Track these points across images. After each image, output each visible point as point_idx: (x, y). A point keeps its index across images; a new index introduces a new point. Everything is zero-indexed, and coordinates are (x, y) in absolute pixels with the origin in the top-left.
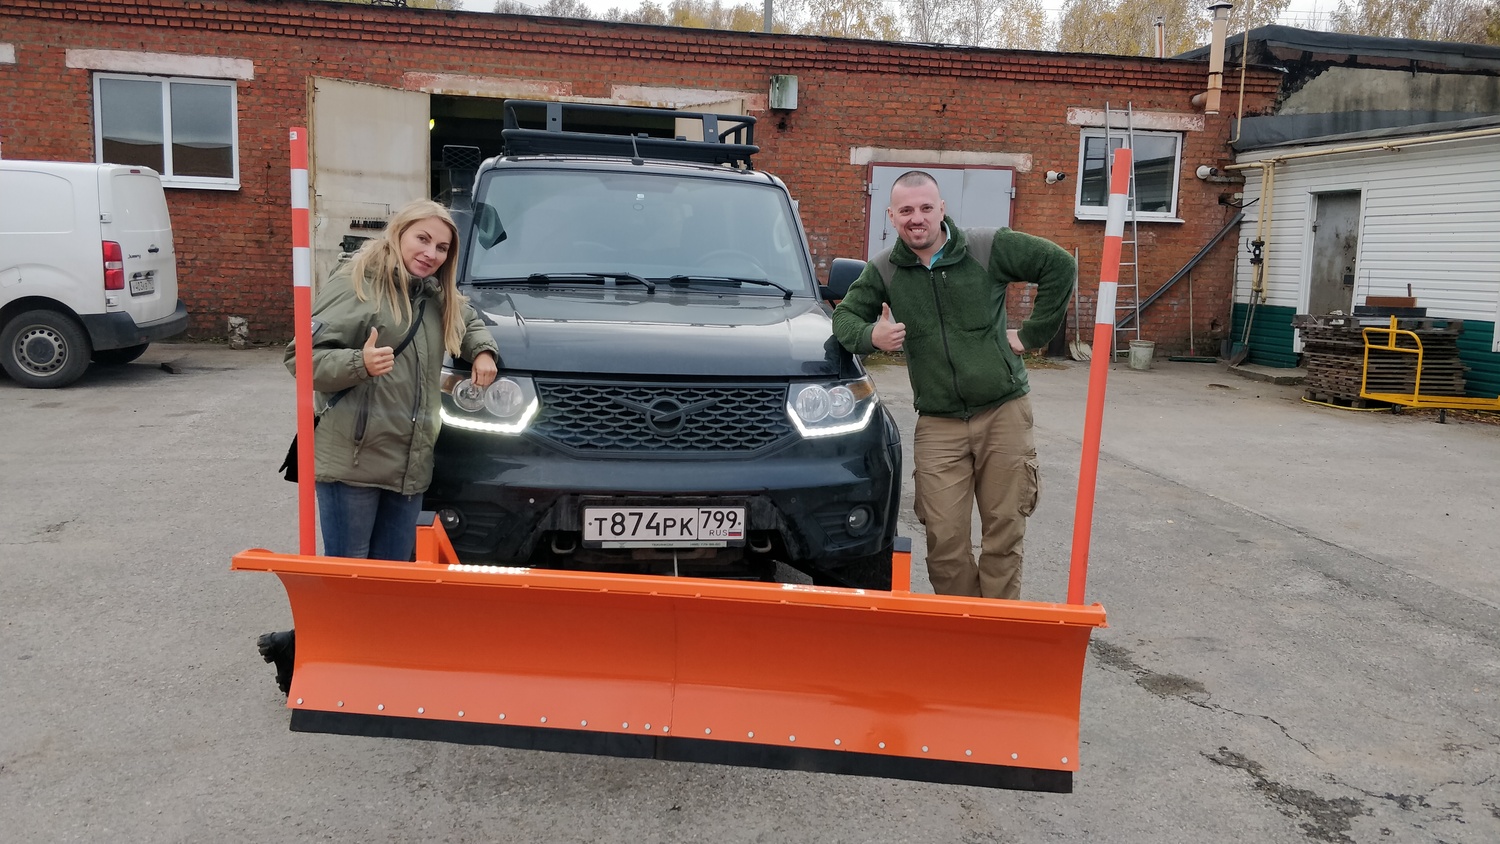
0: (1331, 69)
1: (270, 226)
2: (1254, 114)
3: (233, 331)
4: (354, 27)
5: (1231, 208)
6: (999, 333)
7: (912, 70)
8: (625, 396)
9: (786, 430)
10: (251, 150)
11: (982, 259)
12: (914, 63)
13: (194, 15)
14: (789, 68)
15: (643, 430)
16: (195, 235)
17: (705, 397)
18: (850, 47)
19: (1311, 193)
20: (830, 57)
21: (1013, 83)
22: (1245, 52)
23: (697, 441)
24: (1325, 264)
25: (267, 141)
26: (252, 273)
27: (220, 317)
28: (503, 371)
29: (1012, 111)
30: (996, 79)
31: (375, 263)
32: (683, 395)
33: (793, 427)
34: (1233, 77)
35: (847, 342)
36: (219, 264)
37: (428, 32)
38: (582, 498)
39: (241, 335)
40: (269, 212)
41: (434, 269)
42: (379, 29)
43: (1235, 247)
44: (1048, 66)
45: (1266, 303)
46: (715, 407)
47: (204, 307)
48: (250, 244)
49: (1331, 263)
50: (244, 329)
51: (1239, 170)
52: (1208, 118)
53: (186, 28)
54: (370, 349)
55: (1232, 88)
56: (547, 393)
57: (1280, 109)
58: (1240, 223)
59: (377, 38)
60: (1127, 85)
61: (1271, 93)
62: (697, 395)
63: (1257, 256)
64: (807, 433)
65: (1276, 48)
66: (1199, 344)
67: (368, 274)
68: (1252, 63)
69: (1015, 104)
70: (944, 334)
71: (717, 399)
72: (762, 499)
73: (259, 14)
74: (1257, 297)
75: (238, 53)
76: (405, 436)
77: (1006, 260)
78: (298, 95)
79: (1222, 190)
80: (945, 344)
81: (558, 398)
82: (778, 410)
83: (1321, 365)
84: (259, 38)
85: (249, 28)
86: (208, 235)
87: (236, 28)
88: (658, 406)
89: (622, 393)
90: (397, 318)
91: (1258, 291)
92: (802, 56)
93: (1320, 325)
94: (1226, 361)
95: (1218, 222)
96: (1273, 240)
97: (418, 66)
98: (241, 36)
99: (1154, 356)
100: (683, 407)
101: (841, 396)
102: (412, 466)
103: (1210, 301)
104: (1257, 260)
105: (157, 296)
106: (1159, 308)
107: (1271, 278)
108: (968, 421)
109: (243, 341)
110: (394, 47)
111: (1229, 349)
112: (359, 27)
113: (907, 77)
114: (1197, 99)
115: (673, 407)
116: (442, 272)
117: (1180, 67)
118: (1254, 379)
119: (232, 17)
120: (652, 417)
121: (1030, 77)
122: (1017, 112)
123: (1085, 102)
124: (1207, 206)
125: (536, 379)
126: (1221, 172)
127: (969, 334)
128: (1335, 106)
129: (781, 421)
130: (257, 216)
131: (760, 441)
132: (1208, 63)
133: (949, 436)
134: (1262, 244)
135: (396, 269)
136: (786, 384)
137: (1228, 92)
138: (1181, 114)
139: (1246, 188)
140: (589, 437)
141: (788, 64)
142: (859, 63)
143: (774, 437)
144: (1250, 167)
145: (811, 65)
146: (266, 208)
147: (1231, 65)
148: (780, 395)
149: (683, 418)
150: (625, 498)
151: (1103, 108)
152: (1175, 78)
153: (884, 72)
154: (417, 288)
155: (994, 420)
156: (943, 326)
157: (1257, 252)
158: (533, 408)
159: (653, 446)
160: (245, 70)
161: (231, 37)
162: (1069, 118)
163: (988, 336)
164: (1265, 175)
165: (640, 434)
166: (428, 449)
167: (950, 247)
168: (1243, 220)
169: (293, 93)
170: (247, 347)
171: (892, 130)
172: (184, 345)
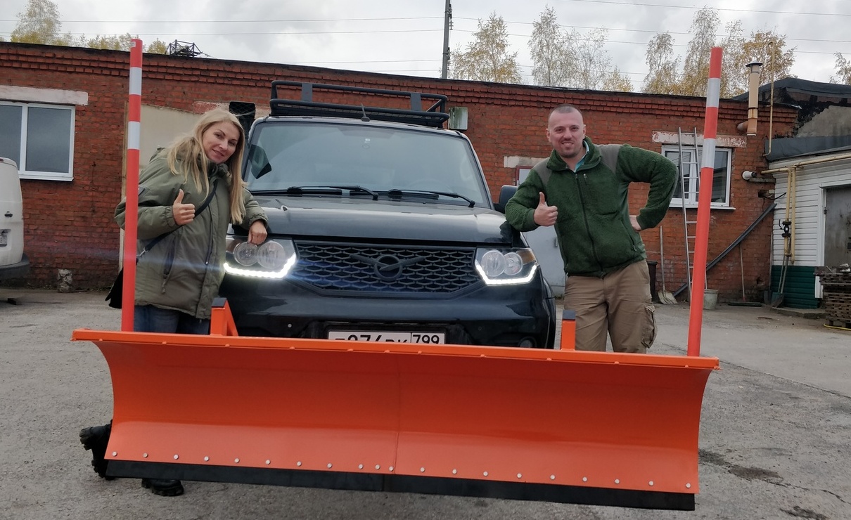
0: (830, 107)
1: (93, 206)
2: (781, 137)
3: (61, 280)
4: (160, 70)
5: (768, 201)
6: (624, 216)
7: (546, 105)
8: (359, 253)
9: (475, 279)
10: (82, 153)
11: (611, 165)
12: (547, 100)
13: (48, 61)
14: (461, 103)
15: (372, 277)
16: (38, 212)
17: (416, 255)
18: (503, 89)
19: (822, 188)
20: (490, 96)
21: (614, 114)
22: (772, 94)
23: (410, 286)
24: (834, 236)
25: (94, 147)
26: (78, 239)
27: (52, 270)
28: (271, 236)
29: (614, 133)
30: (603, 111)
31: (184, 151)
32: (401, 253)
33: (480, 277)
34: (764, 112)
35: (516, 223)
36: (54, 233)
37: (212, 74)
38: (326, 324)
39: (67, 283)
40: (92, 196)
41: (226, 158)
42: (178, 72)
43: (771, 226)
44: (638, 103)
45: (795, 264)
46: (423, 262)
47: (40, 263)
48: (77, 219)
49: (838, 235)
50: (69, 279)
51: (771, 173)
52: (749, 138)
53: (42, 70)
54: (178, 204)
55: (764, 119)
56: (303, 250)
57: (797, 133)
58: (773, 210)
59: (176, 78)
60: (693, 117)
61: (791, 123)
62: (411, 254)
63: (787, 232)
64: (489, 282)
65: (791, 92)
66: (748, 294)
67: (179, 157)
68: (778, 102)
69: (616, 128)
70: (585, 217)
71: (425, 257)
72: (458, 327)
73: (94, 61)
74: (788, 261)
75: (77, 87)
76: (199, 274)
77: (627, 166)
78: (118, 116)
79: (760, 187)
80: (586, 223)
81: (310, 254)
82: (469, 266)
83: (836, 301)
84: (93, 77)
85: (87, 70)
86: (47, 212)
87: (78, 70)
88: (382, 260)
89: (357, 252)
90: (199, 189)
91: (788, 256)
92: (471, 94)
93: (834, 272)
94: (769, 306)
95: (759, 210)
96: (797, 220)
97: (204, 97)
98: (80, 76)
99: (718, 302)
100: (400, 261)
101: (513, 259)
102: (203, 297)
103: (755, 264)
104: (787, 235)
105: (9, 248)
106: (719, 268)
107: (797, 247)
108: (603, 278)
109: (68, 287)
110: (187, 84)
111: (770, 298)
112: (164, 70)
113: (542, 110)
114: (741, 126)
115: (394, 261)
116: (231, 161)
117: (729, 104)
118: (789, 315)
119: (75, 63)
120: (379, 268)
121: (627, 111)
122: (617, 134)
123: (664, 127)
124: (750, 199)
125: (295, 241)
126: (759, 175)
127: (603, 217)
128: (835, 132)
129: (471, 273)
130: (83, 199)
131: (456, 286)
132: (748, 102)
133: (589, 290)
134: (790, 223)
135: (199, 155)
136: (475, 248)
137: (762, 122)
138: (731, 136)
139: (777, 186)
140: (332, 281)
141: (462, 100)
142: (509, 100)
143: (466, 284)
144: (779, 171)
145: (477, 101)
146: (91, 194)
147: (763, 103)
148: (470, 255)
149: (401, 269)
150: (358, 324)
151: (677, 132)
152: (726, 112)
153: (527, 106)
154: (213, 170)
155: (621, 278)
156: (584, 212)
157: (787, 229)
158: (292, 261)
159: (379, 288)
160: (82, 98)
161: (74, 76)
162: (653, 138)
163: (617, 218)
164: (789, 178)
165: (370, 280)
166: (215, 287)
167: (589, 157)
168: (776, 208)
169: (115, 115)
170: (70, 291)
171: (533, 145)
172: (24, 290)
